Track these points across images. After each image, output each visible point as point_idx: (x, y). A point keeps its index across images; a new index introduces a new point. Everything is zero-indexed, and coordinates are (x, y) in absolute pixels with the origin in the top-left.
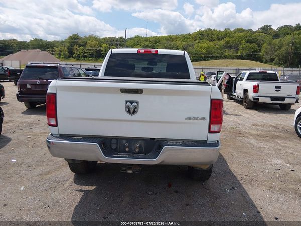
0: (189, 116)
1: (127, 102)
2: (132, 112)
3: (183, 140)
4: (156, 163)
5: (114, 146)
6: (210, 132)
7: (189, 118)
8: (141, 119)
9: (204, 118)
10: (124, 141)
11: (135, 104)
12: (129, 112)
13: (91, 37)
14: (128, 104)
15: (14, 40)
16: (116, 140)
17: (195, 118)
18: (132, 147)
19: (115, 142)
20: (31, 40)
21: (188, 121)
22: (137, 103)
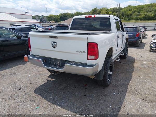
0: (78, 50)
1: (52, 42)
2: (54, 47)
3: (77, 62)
4: (62, 71)
5: (50, 62)
6: (88, 59)
7: (77, 51)
8: (58, 51)
9: (84, 52)
10: (53, 60)
11: (55, 43)
12: (53, 47)
13: (103, 8)
14: (53, 43)
15: (68, 13)
16: (50, 59)
17: (81, 52)
18: (56, 63)
19: (50, 60)
20: (75, 13)
21: (77, 53)
22: (56, 43)
